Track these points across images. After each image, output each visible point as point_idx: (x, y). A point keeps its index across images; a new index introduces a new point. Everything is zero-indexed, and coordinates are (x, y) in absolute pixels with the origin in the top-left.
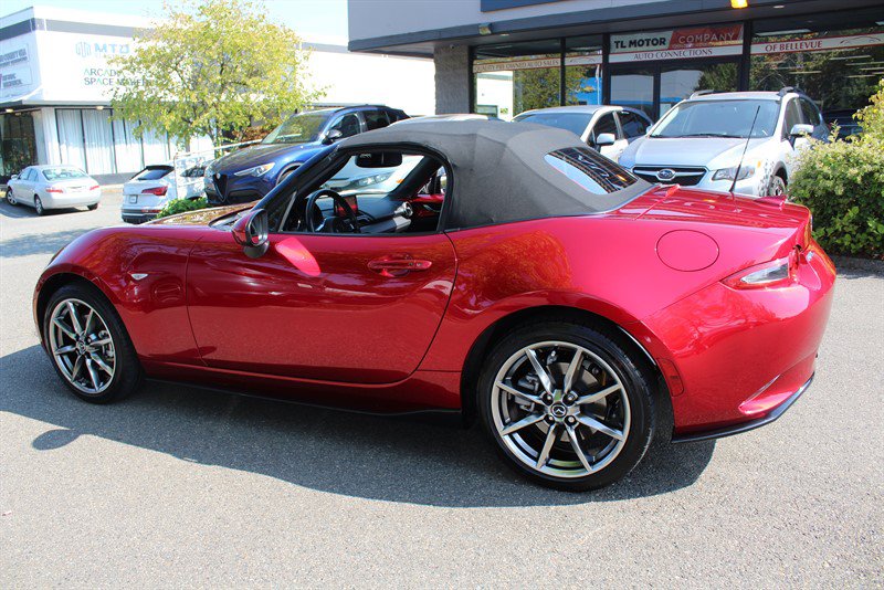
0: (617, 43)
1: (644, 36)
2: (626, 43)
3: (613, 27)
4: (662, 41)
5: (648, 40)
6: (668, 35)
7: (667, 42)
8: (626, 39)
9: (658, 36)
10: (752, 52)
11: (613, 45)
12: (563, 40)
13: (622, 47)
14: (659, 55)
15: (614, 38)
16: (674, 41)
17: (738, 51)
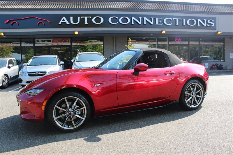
0: (37, 41)
1: (45, 40)
2: (40, 41)
3: (36, 37)
4: (50, 41)
5: (46, 41)
6: (52, 40)
7: (51, 41)
8: (40, 40)
9: (49, 40)
10: (73, 45)
11: (36, 41)
12: (21, 39)
13: (39, 42)
14: (49, 44)
15: (36, 40)
16: (53, 41)
17: (69, 44)
